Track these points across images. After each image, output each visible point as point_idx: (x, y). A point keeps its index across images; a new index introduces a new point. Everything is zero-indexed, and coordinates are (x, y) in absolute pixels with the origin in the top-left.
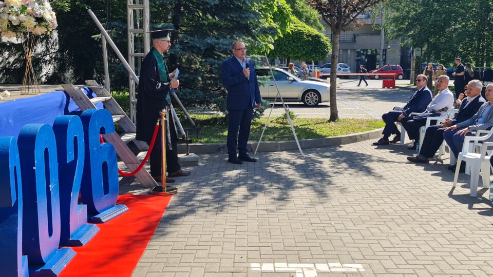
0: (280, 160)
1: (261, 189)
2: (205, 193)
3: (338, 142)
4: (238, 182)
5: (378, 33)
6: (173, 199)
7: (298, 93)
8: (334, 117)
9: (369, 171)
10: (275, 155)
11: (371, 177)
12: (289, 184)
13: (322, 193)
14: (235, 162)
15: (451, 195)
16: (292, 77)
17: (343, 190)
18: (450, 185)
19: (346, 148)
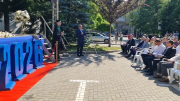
0: (91, 56)
1: (82, 63)
2: (67, 63)
3: (108, 52)
4: (77, 61)
5: (128, 25)
6: (58, 64)
7: (103, 40)
8: (109, 46)
9: (113, 59)
10: (90, 55)
11: (113, 61)
12: (90, 62)
13: (98, 64)
14: (78, 56)
15: (131, 66)
16: (102, 35)
17: (104, 64)
18: (132, 63)
19: (110, 54)
